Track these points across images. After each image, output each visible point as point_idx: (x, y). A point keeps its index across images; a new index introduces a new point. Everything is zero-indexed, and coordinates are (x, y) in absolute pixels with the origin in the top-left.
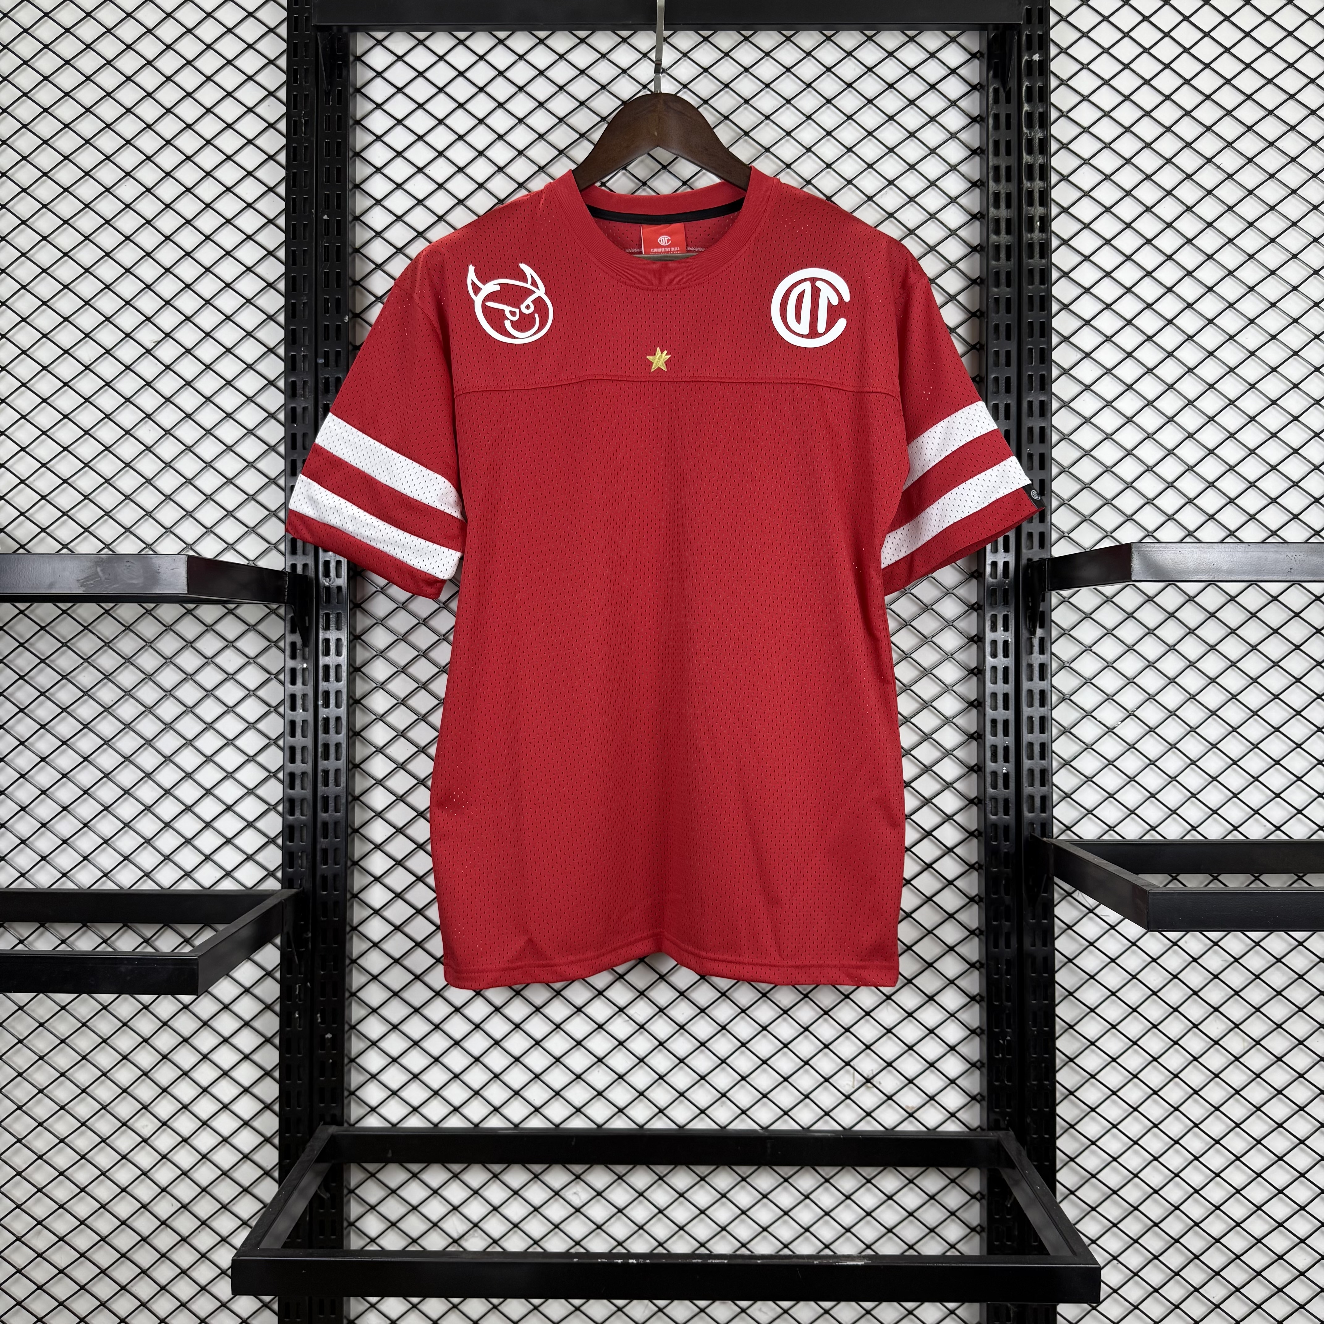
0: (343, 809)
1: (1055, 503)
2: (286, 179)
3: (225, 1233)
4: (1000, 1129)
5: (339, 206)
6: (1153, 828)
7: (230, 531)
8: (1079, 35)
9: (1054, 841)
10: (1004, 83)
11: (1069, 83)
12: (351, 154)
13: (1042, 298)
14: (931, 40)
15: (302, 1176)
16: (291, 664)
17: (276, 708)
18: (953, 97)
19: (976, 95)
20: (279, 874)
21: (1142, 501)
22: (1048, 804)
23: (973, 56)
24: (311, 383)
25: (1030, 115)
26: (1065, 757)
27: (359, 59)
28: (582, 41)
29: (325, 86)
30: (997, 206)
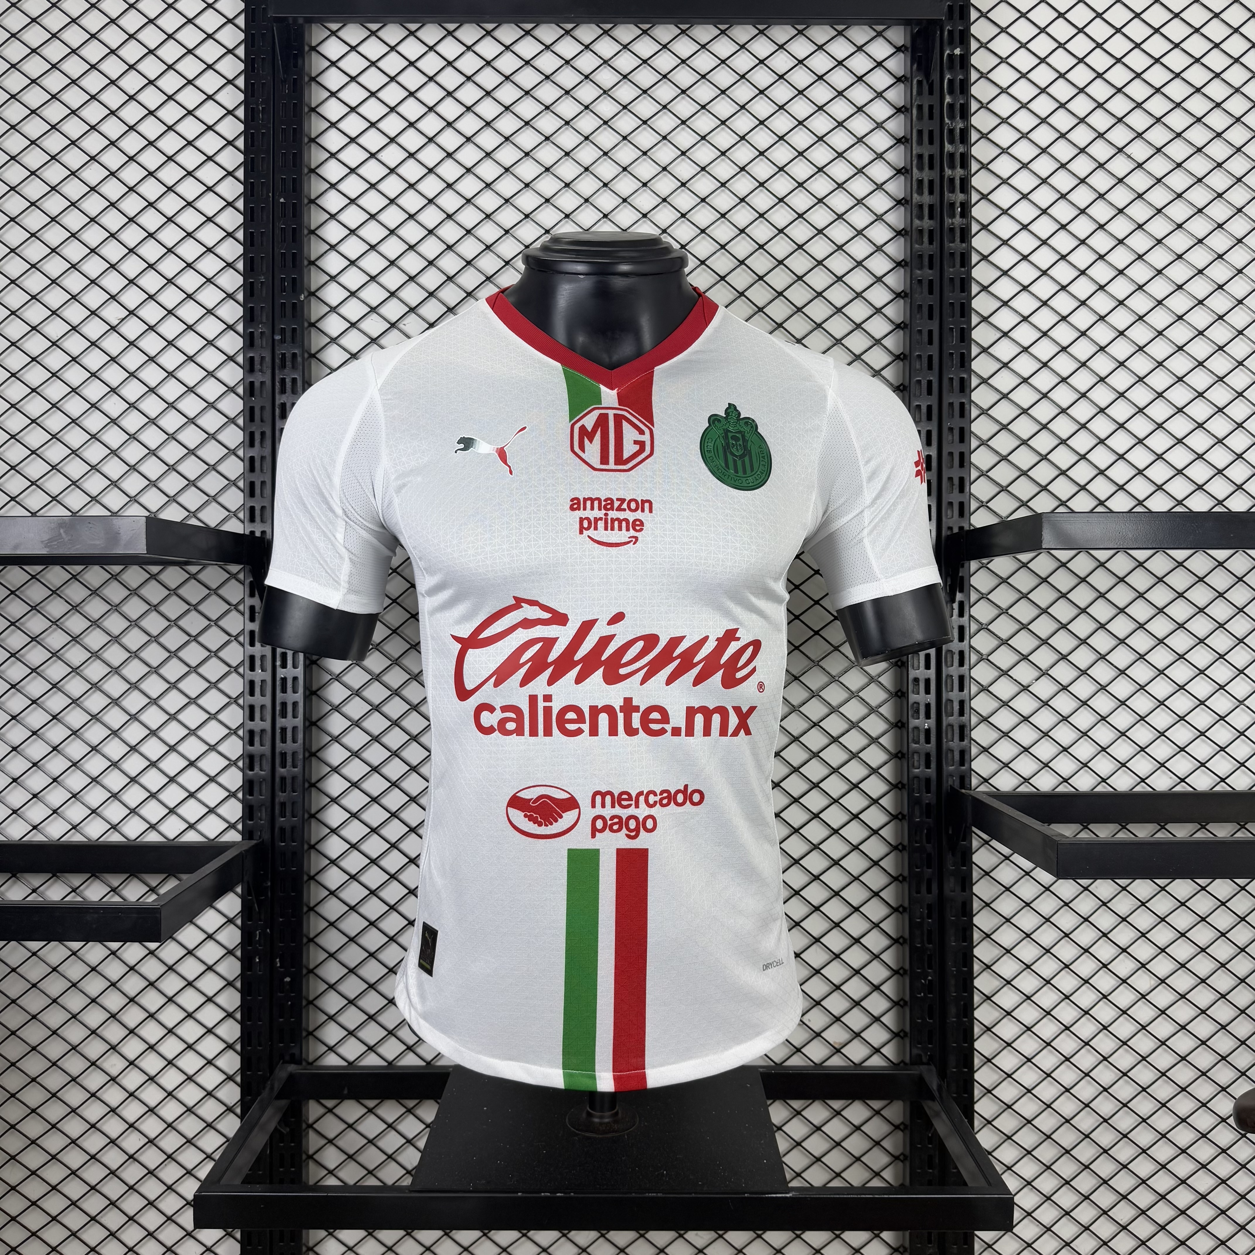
0: (300, 764)
1: (974, 474)
2: (245, 163)
3: (190, 1166)
4: (923, 1064)
5: (294, 190)
6: (1066, 780)
7: (192, 499)
8: (999, 30)
9: (972, 792)
10: (927, 75)
11: (989, 76)
12: (306, 140)
13: (962, 280)
14: (860, 34)
15: (263, 1110)
16: (251, 626)
17: (236, 669)
18: (880, 88)
19: (901, 86)
20: (240, 827)
21: (1057, 472)
22: (967, 757)
23: (898, 49)
24: (268, 359)
25: (951, 106)
26: (984, 714)
27: (314, 49)
28: (528, 33)
29: (281, 76)
30: (920, 192)
